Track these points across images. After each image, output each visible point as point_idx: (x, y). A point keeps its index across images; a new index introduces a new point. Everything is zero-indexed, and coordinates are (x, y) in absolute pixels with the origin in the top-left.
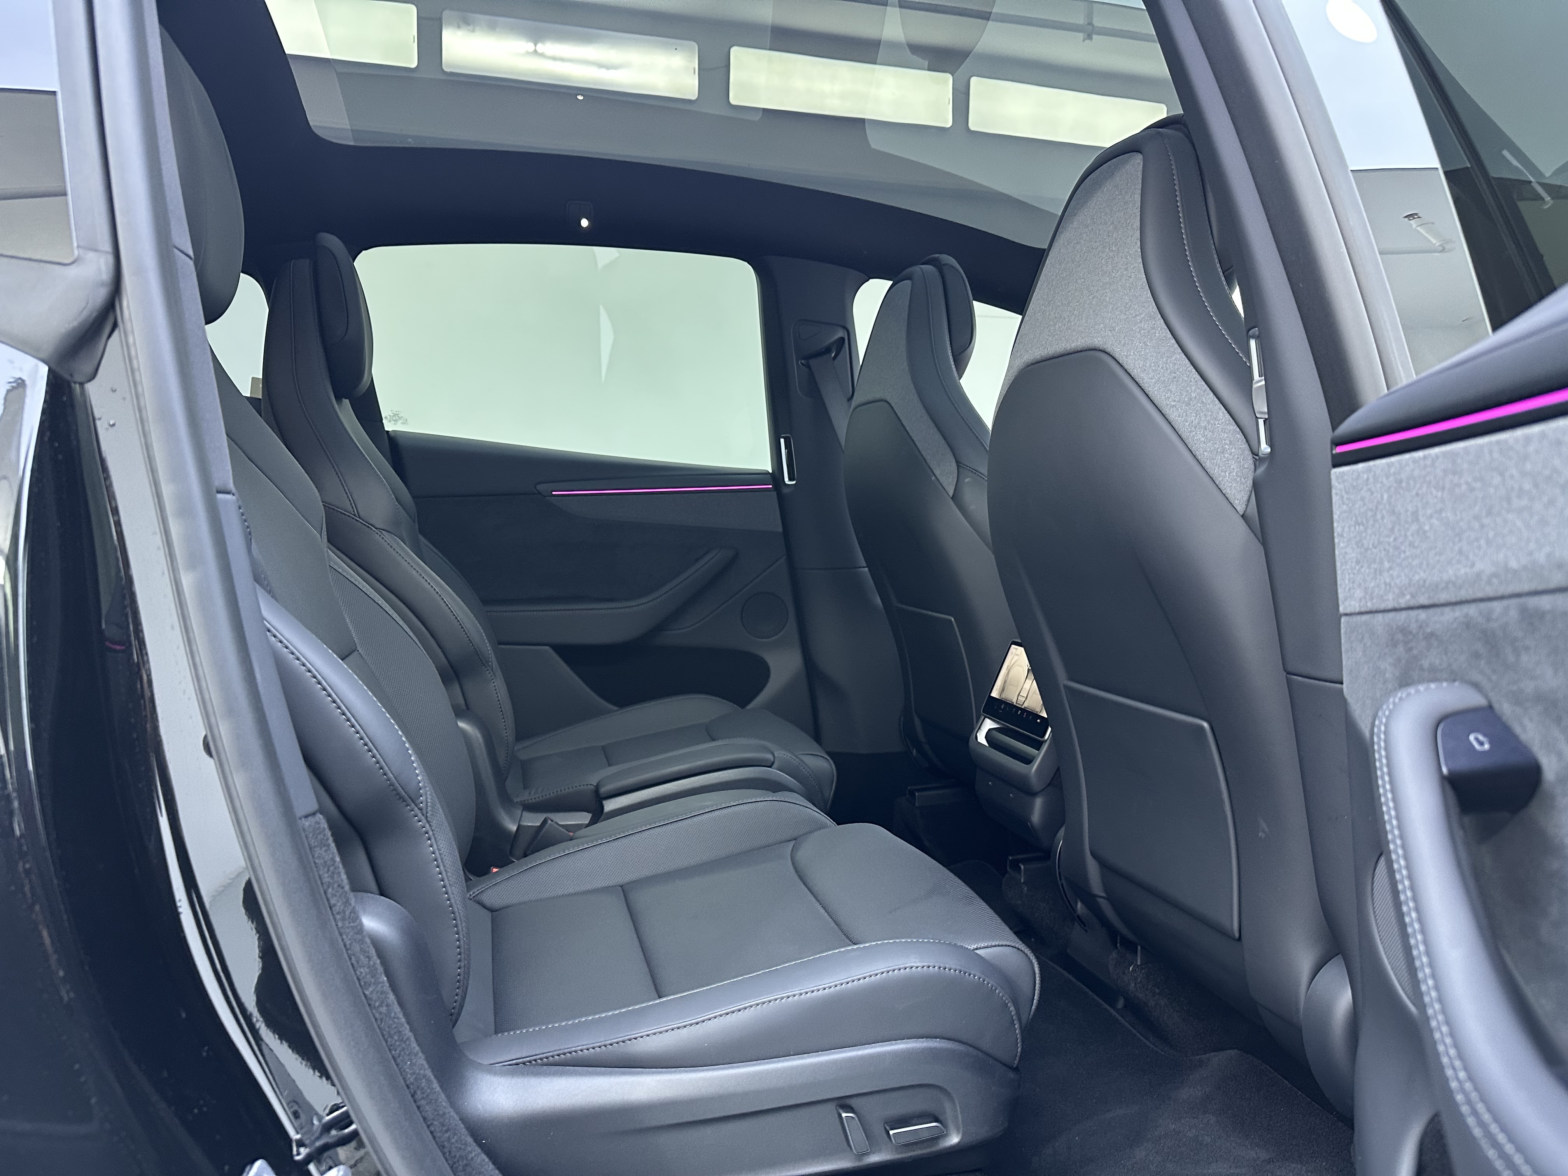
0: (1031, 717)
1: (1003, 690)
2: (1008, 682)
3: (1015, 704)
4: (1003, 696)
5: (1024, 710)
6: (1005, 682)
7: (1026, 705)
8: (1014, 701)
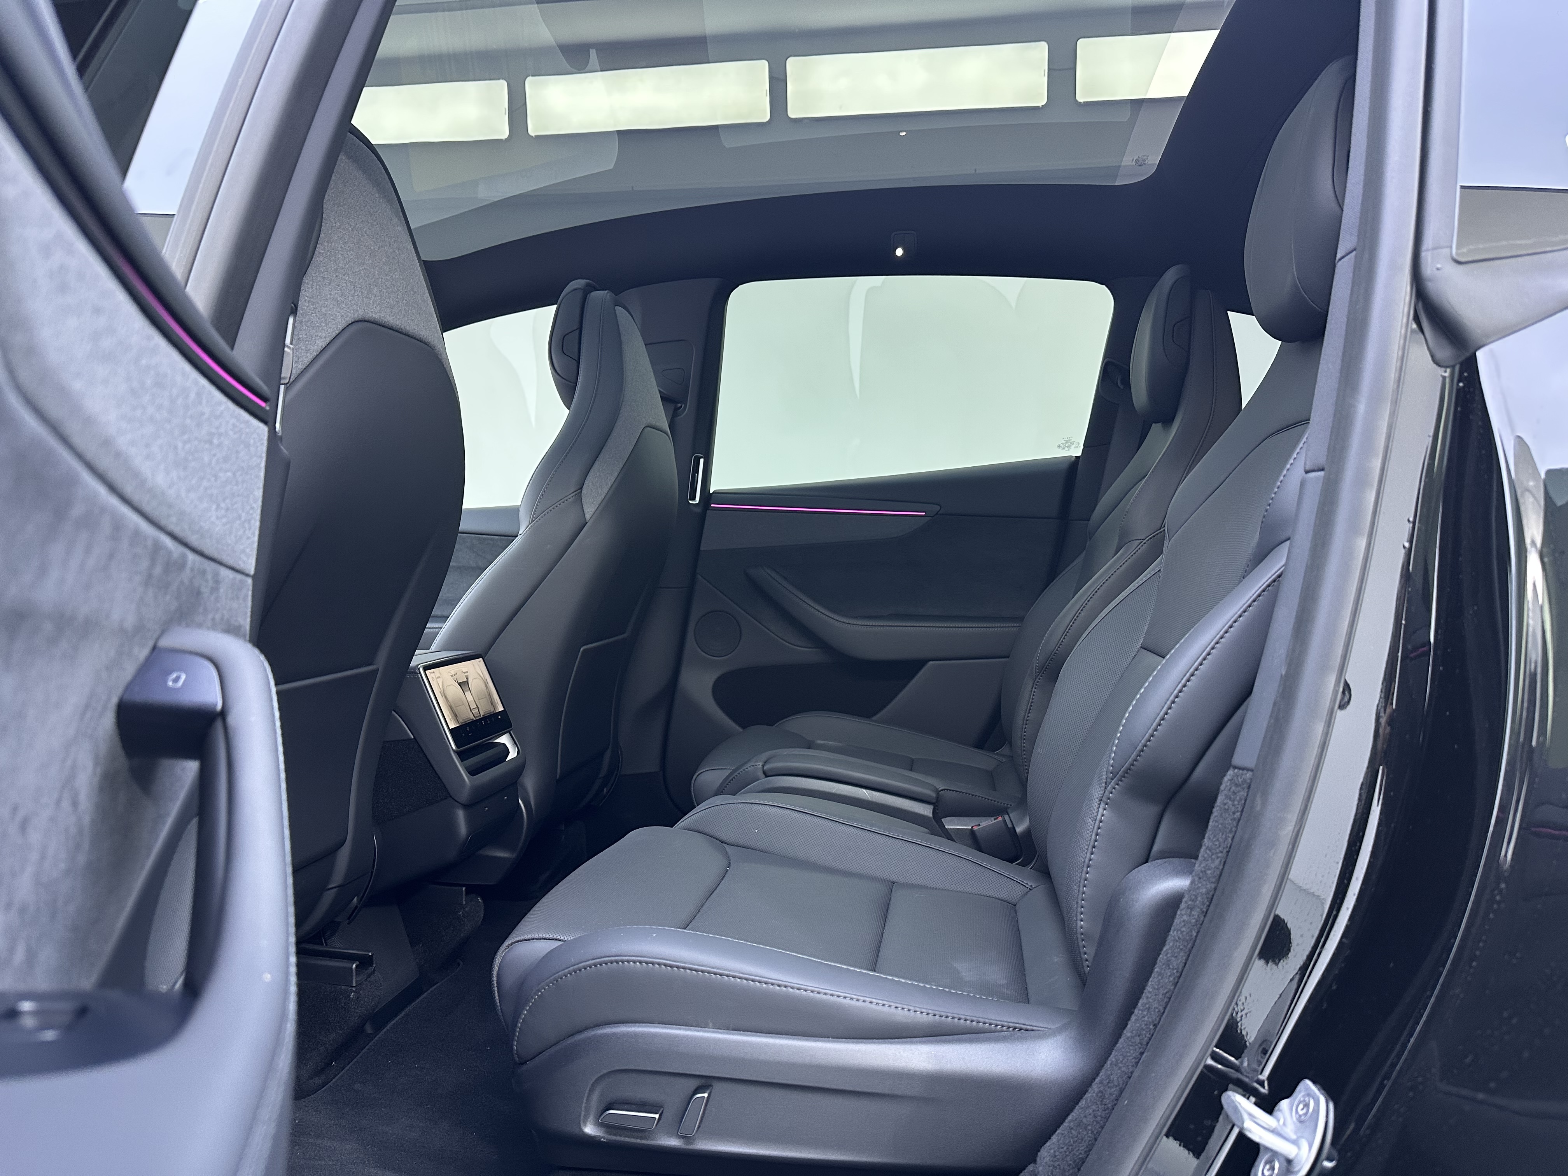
0: (493, 719)
1: (456, 715)
2: (453, 706)
3: (474, 719)
4: (461, 721)
5: (485, 718)
6: (451, 708)
7: (482, 714)
8: (472, 717)
